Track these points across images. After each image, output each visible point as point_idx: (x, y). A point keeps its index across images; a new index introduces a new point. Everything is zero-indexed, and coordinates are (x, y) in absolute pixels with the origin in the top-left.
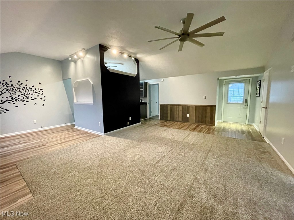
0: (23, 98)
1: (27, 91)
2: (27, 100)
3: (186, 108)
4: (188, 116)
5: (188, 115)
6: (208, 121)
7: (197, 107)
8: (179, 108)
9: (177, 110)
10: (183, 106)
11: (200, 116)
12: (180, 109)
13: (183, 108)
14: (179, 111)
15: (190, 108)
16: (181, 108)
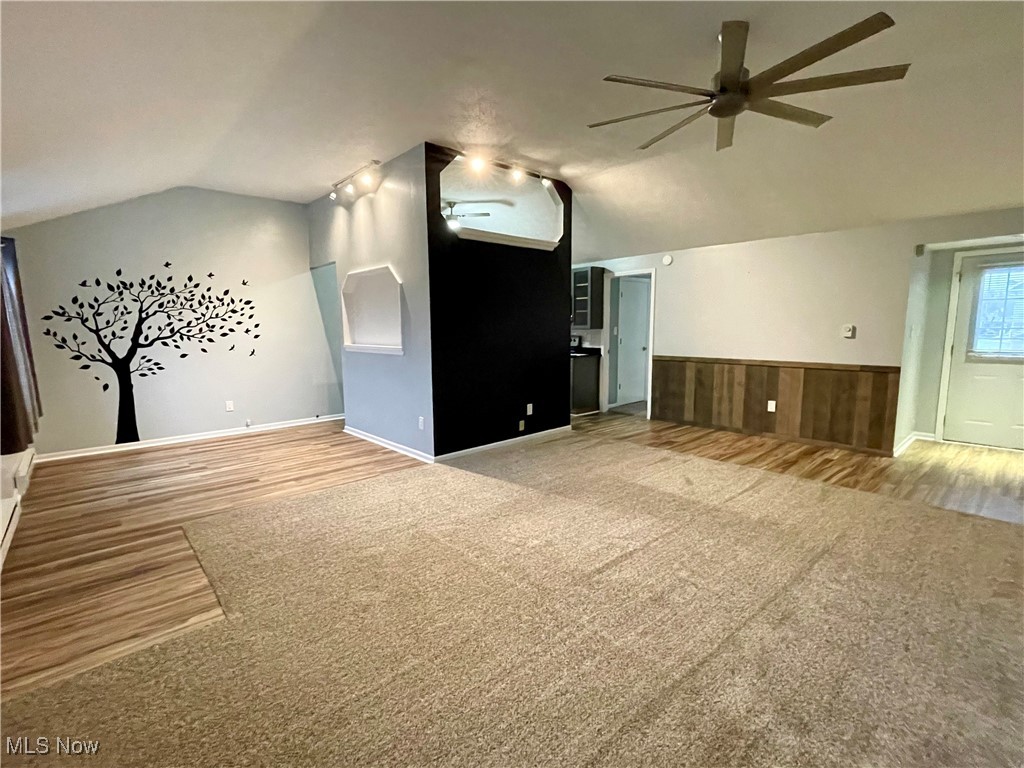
0: (201, 330)
1: (211, 306)
2: (209, 335)
3: (763, 377)
4: (773, 410)
5: (771, 406)
6: (861, 433)
7: (814, 374)
8: (731, 371)
9: (722, 384)
10: (752, 367)
11: (826, 410)
12: (737, 380)
13: (749, 376)
14: (731, 385)
15: (782, 374)
16: (740, 375)
